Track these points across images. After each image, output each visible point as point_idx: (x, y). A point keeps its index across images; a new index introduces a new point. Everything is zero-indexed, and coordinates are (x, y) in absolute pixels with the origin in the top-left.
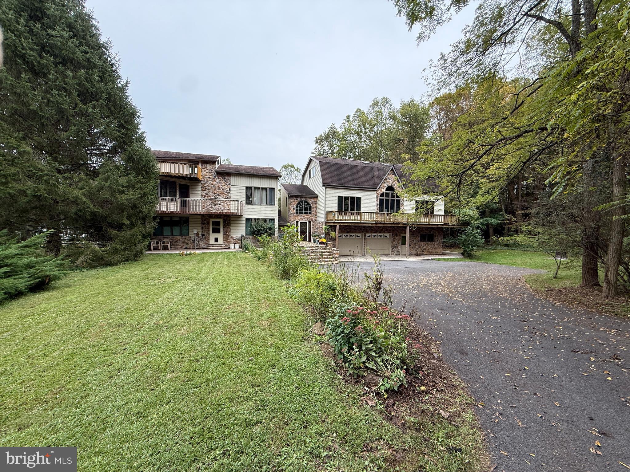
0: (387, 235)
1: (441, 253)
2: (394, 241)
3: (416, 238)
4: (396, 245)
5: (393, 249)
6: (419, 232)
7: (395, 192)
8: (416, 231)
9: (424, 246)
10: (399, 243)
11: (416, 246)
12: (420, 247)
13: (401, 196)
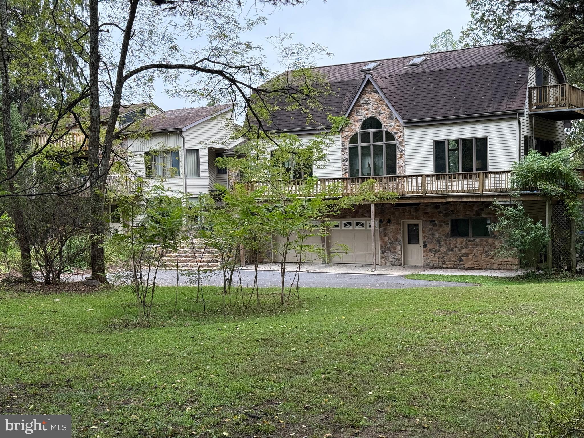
2: (386, 235)
3: (441, 229)
4: (391, 243)
5: (383, 252)
6: (446, 215)
7: (384, 129)
8: (440, 212)
9: (462, 248)
10: (396, 240)
11: (441, 246)
12: (452, 250)
13: (396, 137)
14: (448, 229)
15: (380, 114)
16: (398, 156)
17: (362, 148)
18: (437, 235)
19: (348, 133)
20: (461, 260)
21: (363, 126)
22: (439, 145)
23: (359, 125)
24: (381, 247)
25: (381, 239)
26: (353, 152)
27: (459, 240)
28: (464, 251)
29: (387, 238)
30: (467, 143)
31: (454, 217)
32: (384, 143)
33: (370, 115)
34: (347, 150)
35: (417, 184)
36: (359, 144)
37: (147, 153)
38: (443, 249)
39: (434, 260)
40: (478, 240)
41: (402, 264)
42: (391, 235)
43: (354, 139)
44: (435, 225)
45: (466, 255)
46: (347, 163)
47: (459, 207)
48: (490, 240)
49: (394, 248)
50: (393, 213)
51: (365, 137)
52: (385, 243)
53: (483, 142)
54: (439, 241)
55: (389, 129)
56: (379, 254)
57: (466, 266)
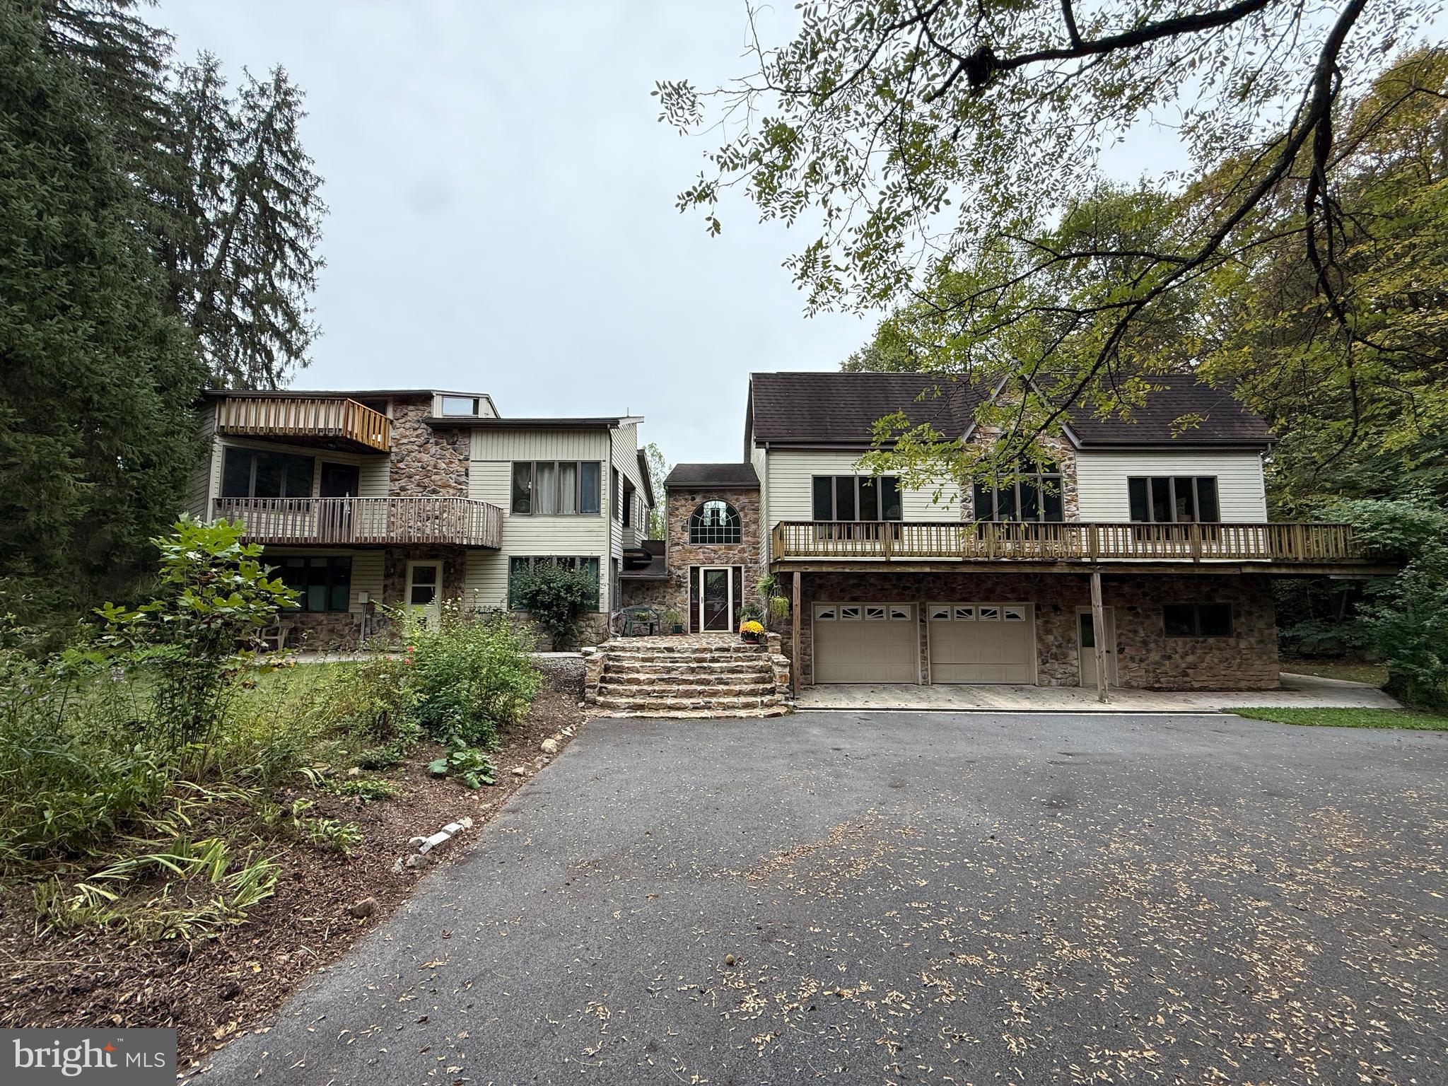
0: (1018, 609)
1: (1276, 684)
2: (1048, 632)
3: (1147, 622)
4: (1059, 646)
5: (1044, 662)
6: (1157, 599)
8: (1145, 594)
9: (1186, 654)
10: (1069, 641)
12: (1170, 658)
13: (1062, 466)
16: (1066, 498)
18: (1142, 633)
20: (1185, 676)
24: (1040, 653)
25: (1040, 639)
27: (1180, 641)
28: (1190, 659)
29: (1051, 638)
31: (1169, 602)
34: (971, 483)
36: (994, 474)
37: (517, 465)
38: (1154, 656)
39: (1139, 674)
40: (1211, 640)
44: (1137, 615)
45: (1193, 666)
47: (1177, 587)
48: (1232, 641)
49: (1066, 656)
50: (1061, 594)
52: (1048, 646)
53: (1208, 484)
55: (1049, 454)
56: (1036, 664)
57: (1196, 685)
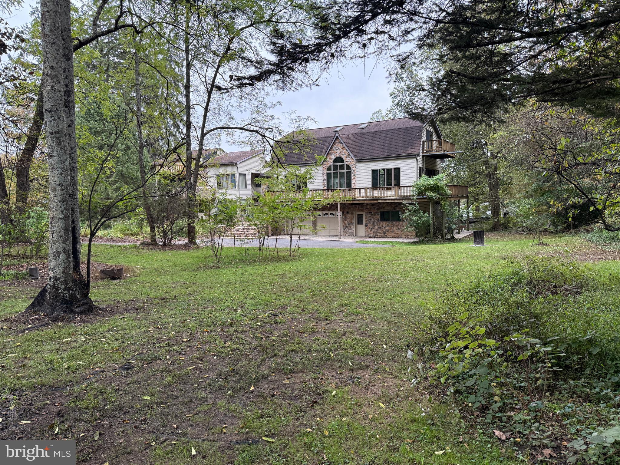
1: (414, 237)
2: (346, 220)
3: (375, 217)
4: (349, 224)
5: (344, 229)
6: (378, 209)
7: (345, 163)
8: (375, 208)
9: (386, 227)
10: (351, 223)
11: (375, 226)
12: (381, 228)
13: (352, 167)
14: (379, 217)
15: (343, 155)
16: (352, 178)
17: (334, 173)
18: (373, 220)
19: (326, 165)
20: (385, 233)
21: (334, 162)
22: (374, 172)
23: (332, 161)
24: (343, 226)
25: (343, 222)
26: (329, 175)
27: (384, 222)
28: (387, 228)
29: (346, 222)
30: (389, 171)
31: (382, 210)
32: (345, 170)
33: (338, 156)
34: (326, 174)
35: (363, 193)
36: (332, 171)
37: (218, 176)
38: (376, 227)
39: (371, 233)
40: (394, 222)
41: (355, 235)
42: (348, 220)
43: (329, 169)
44: (372, 215)
45: (388, 231)
46: (326, 182)
47: (385, 205)
48: (401, 223)
49: (350, 227)
50: (350, 208)
51: (335, 168)
52: (346, 224)
53: (397, 170)
54: (374, 223)
55: (348, 163)
56: (342, 230)
57: (388, 236)
